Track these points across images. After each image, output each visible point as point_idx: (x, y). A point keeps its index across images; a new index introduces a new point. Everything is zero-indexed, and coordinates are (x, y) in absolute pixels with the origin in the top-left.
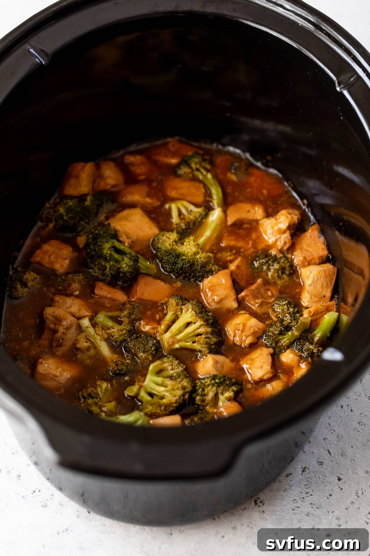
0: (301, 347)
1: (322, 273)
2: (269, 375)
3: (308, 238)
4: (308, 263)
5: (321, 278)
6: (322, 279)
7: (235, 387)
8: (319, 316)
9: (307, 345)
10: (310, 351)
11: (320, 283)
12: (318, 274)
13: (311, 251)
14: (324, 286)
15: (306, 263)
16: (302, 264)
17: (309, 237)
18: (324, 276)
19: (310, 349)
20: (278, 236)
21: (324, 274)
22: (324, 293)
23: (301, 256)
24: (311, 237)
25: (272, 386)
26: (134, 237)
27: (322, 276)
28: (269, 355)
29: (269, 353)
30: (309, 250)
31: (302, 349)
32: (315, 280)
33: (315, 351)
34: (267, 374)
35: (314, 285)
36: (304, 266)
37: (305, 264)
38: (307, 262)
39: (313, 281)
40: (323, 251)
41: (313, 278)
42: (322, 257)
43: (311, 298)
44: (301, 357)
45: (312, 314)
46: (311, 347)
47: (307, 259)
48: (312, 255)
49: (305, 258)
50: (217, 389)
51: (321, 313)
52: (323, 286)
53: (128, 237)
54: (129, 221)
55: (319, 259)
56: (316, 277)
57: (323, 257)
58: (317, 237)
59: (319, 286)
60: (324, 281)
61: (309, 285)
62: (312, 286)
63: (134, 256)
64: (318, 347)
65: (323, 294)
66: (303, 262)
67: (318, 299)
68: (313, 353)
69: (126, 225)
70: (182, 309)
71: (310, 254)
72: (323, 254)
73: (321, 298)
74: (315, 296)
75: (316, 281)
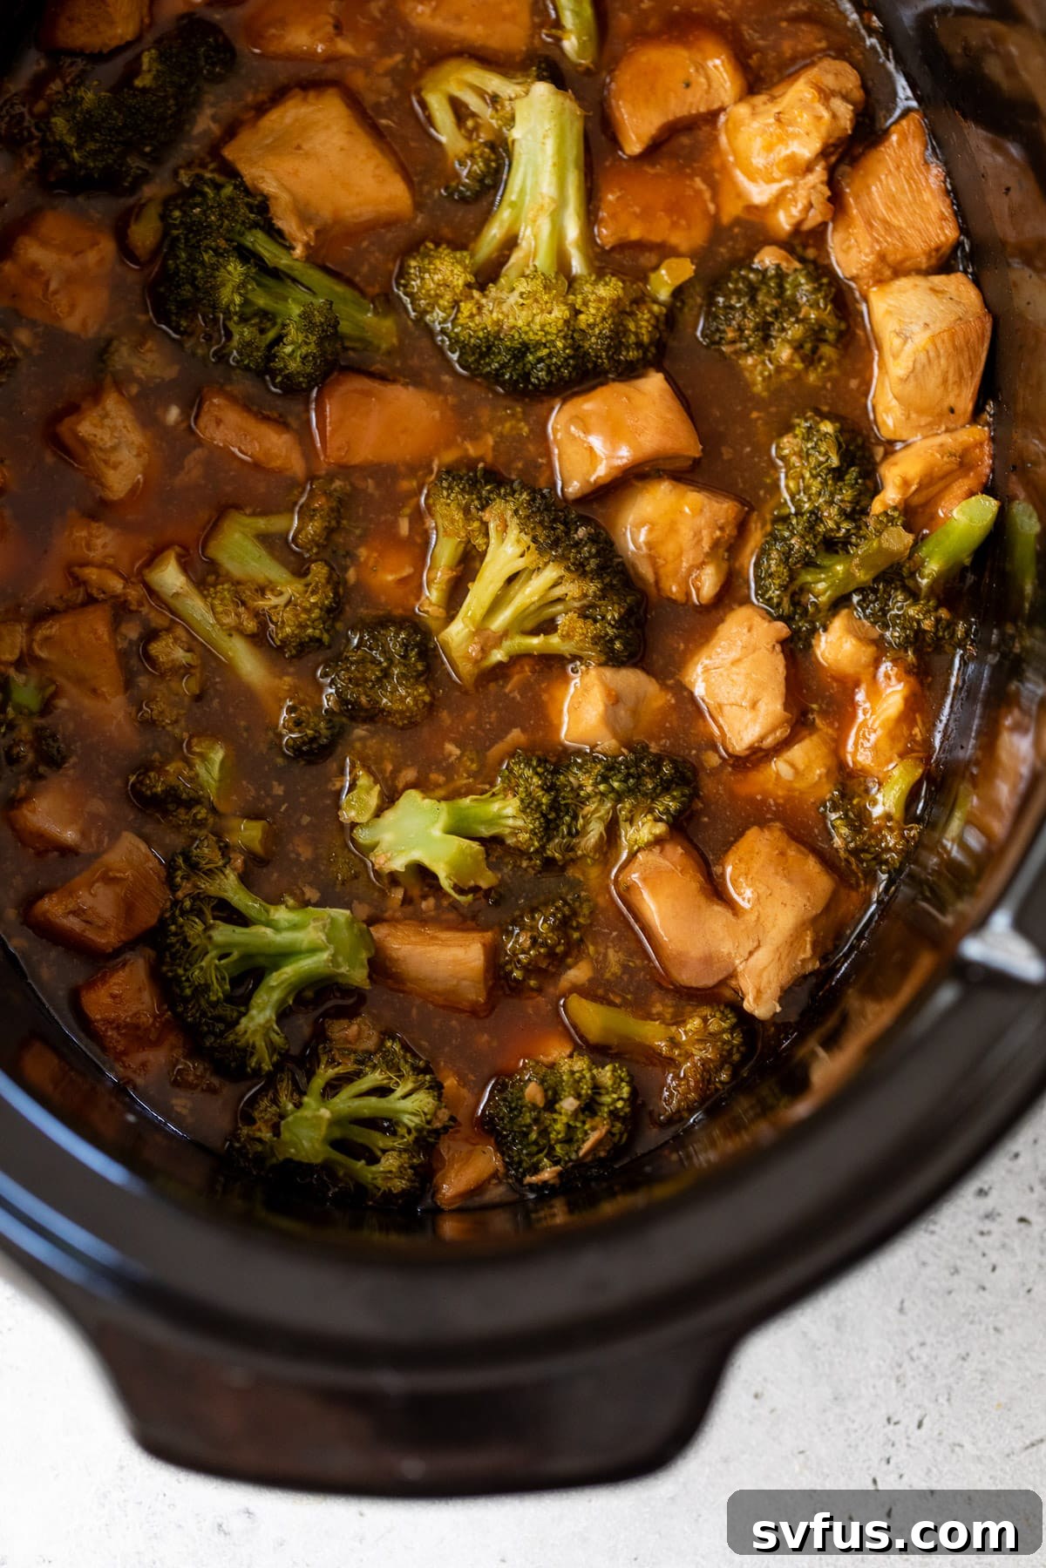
0: (882, 609)
1: (943, 341)
2: (778, 734)
3: (890, 171)
4: (892, 269)
5: (938, 356)
6: (943, 361)
7: (674, 799)
8: (934, 490)
9: (899, 604)
10: (911, 628)
11: (938, 373)
12: (930, 347)
13: (899, 229)
14: (950, 381)
15: (888, 273)
16: (873, 277)
17: (892, 166)
18: (951, 350)
19: (912, 619)
20: (788, 182)
21: (949, 345)
22: (951, 400)
23: (867, 250)
24: (898, 168)
25: (792, 765)
26: (326, 214)
27: (942, 351)
28: (778, 648)
29: (778, 642)
30: (895, 222)
31: (885, 615)
32: (918, 366)
33: (927, 624)
34: (773, 730)
35: (916, 379)
36: (880, 282)
37: (881, 274)
38: (889, 266)
39: (914, 368)
40: (942, 228)
41: (915, 362)
42: (937, 249)
43: (908, 418)
44: (879, 644)
45: (914, 488)
46: (911, 612)
47: (891, 258)
48: (906, 246)
49: (882, 257)
50: (614, 808)
51: (942, 478)
52: (945, 381)
53: (305, 218)
54: (307, 155)
55: (929, 256)
56: (923, 358)
57: (942, 252)
58: (918, 166)
59: (933, 381)
60: (948, 366)
61: (901, 379)
62: (912, 383)
63: (322, 324)
64: (936, 609)
65: (946, 405)
66: (875, 271)
67: (930, 419)
68: (920, 633)
69: (296, 173)
70: (485, 524)
71: (899, 245)
72: (943, 238)
73: (941, 415)
74: (921, 412)
75: (924, 367)
